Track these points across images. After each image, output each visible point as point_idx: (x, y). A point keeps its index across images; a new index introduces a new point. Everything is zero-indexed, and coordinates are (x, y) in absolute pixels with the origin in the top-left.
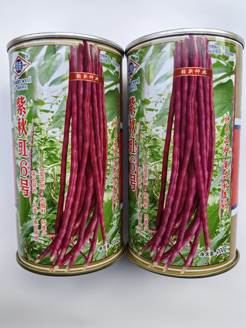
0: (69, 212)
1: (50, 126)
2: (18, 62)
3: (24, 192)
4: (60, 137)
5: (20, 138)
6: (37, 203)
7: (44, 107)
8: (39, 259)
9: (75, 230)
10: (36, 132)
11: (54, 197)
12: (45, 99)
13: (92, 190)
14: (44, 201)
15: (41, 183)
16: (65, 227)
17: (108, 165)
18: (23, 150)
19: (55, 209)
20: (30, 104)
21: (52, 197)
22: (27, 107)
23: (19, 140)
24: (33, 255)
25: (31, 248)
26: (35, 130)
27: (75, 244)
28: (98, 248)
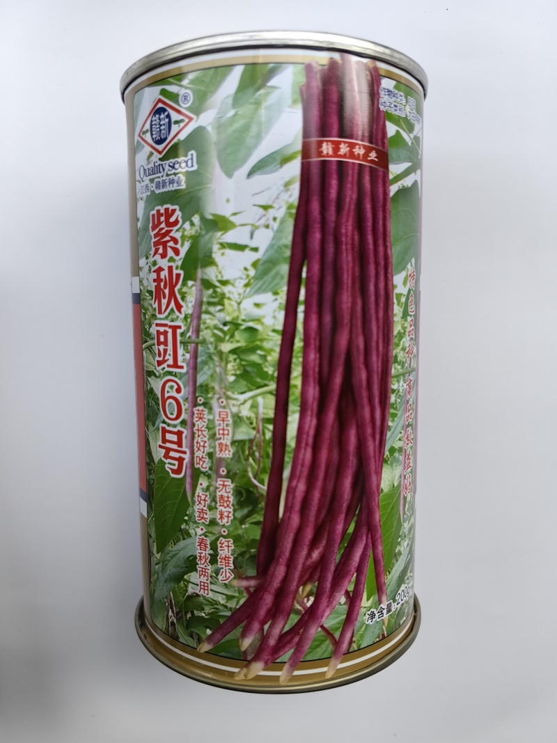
0: (295, 520)
1: (248, 289)
2: (157, 116)
3: (169, 463)
4: (274, 317)
5: (161, 319)
6: (208, 494)
7: (230, 237)
8: (209, 644)
9: (310, 567)
10: (210, 304)
11: (255, 478)
12: (235, 214)
13: (352, 460)
14: (226, 489)
15: (219, 441)
16: (283, 560)
17: (393, 391)
18: (170, 351)
19: (257, 512)
20: (191, 229)
21: (249, 479)
22: (183, 237)
23: (157, 325)
24: (192, 629)
25: (186, 613)
26: (205, 299)
27: (309, 604)
28: (365, 615)
